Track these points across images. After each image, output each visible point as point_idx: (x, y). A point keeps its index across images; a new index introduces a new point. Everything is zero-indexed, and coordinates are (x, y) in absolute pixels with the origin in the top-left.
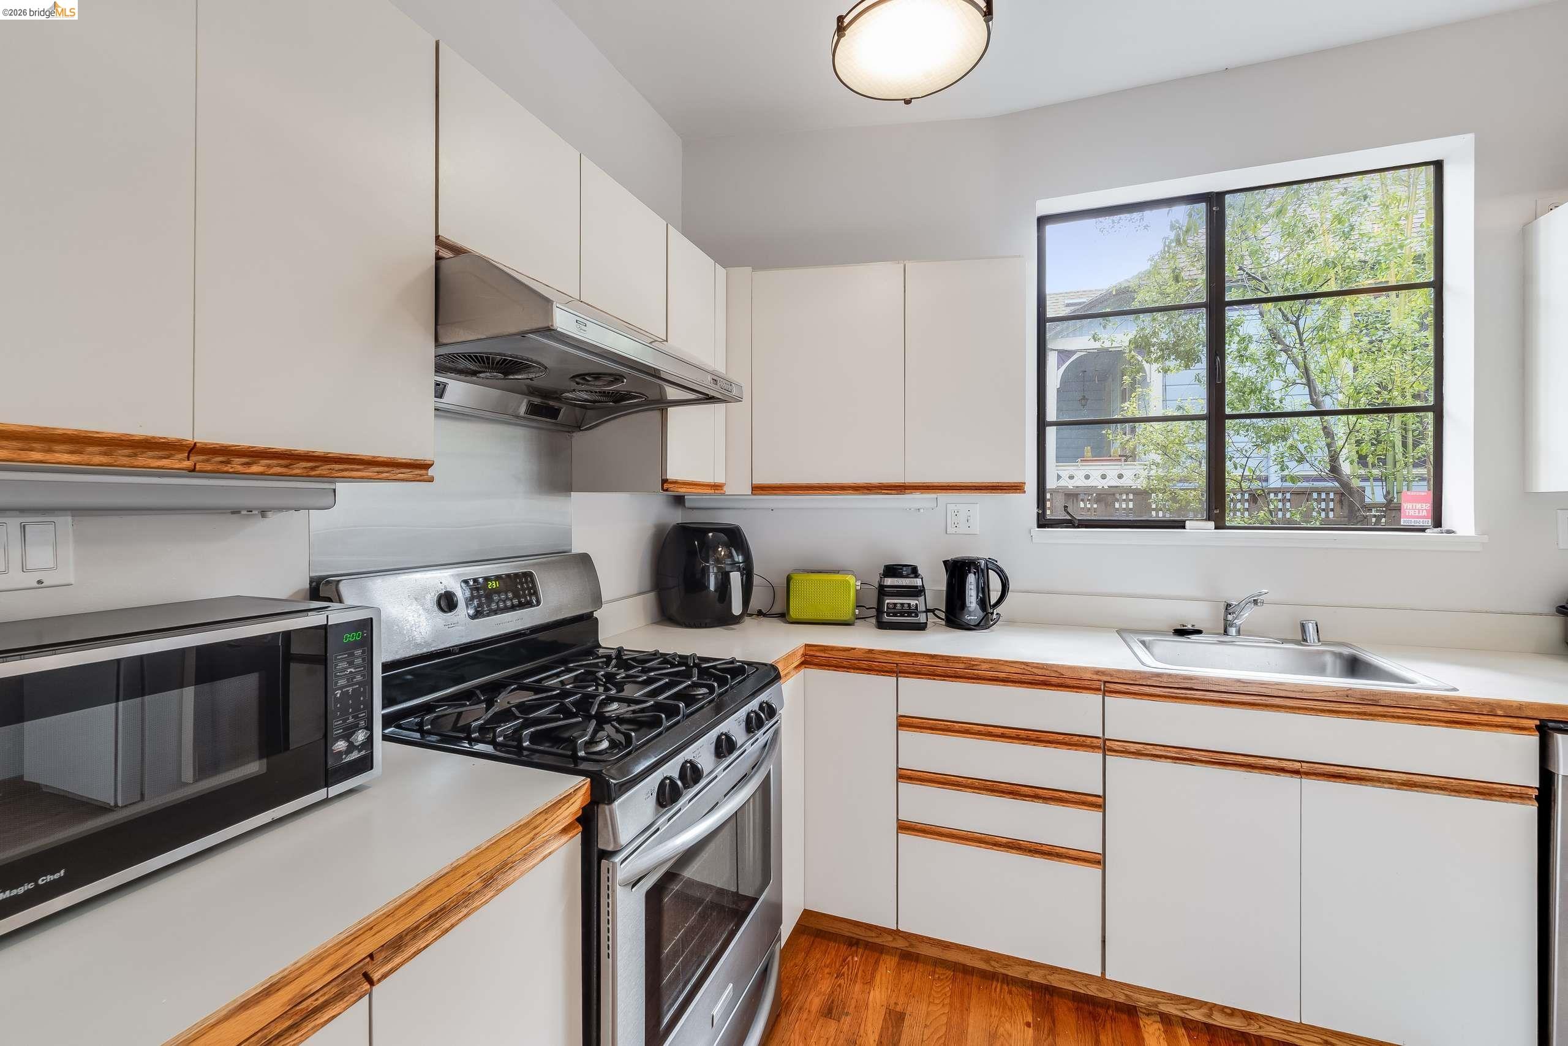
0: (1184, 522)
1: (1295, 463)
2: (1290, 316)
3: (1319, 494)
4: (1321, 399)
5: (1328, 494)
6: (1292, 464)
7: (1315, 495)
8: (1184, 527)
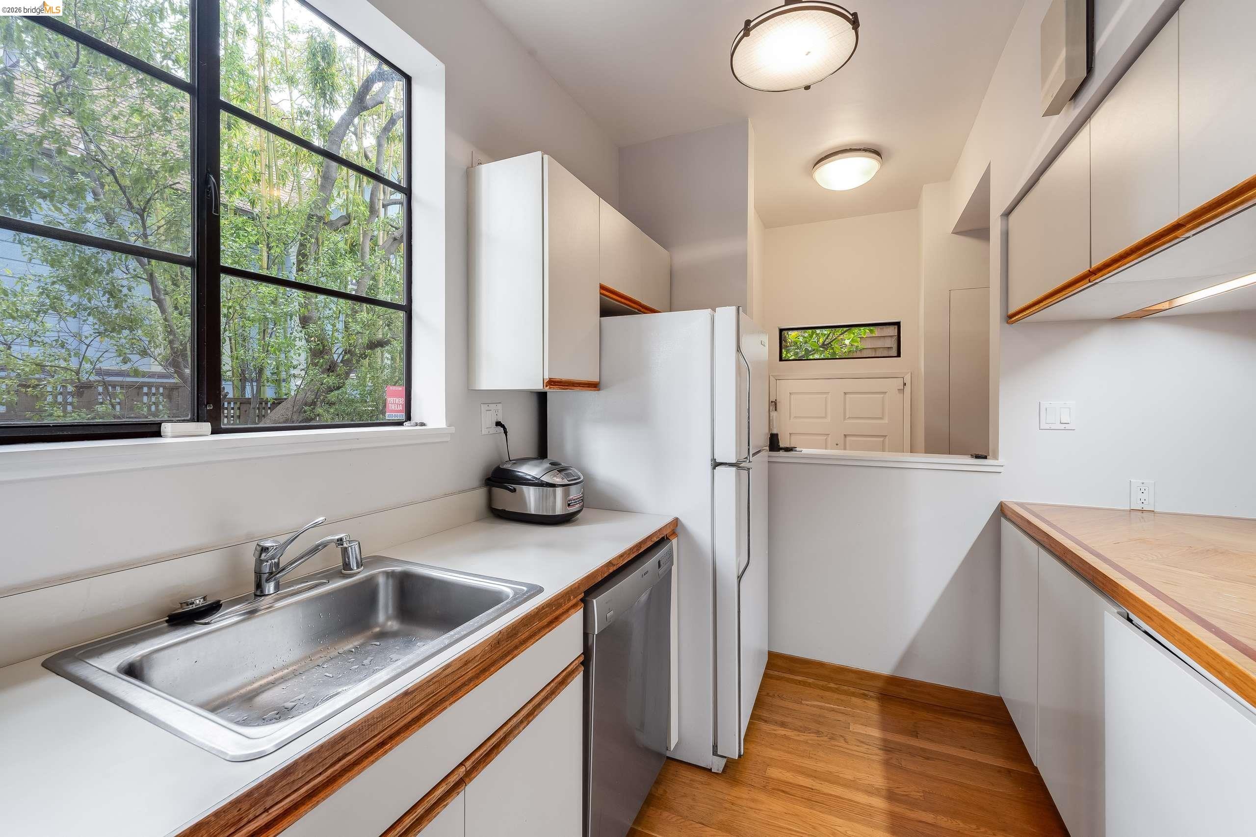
0: (159, 424)
1: (138, 357)
2: (135, 204)
3: (150, 388)
4: (162, 297)
5: (157, 389)
6: (135, 358)
7: (145, 390)
8: (158, 434)
